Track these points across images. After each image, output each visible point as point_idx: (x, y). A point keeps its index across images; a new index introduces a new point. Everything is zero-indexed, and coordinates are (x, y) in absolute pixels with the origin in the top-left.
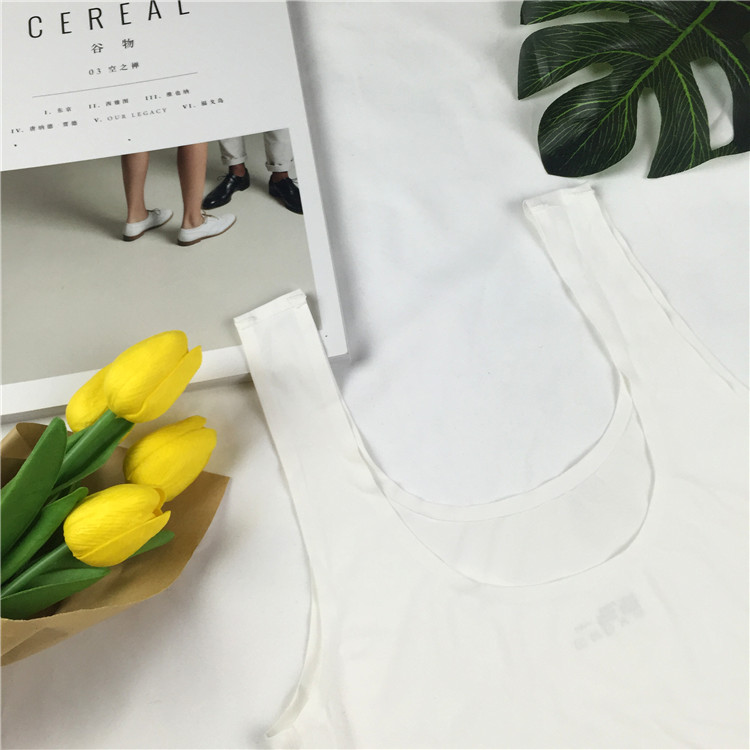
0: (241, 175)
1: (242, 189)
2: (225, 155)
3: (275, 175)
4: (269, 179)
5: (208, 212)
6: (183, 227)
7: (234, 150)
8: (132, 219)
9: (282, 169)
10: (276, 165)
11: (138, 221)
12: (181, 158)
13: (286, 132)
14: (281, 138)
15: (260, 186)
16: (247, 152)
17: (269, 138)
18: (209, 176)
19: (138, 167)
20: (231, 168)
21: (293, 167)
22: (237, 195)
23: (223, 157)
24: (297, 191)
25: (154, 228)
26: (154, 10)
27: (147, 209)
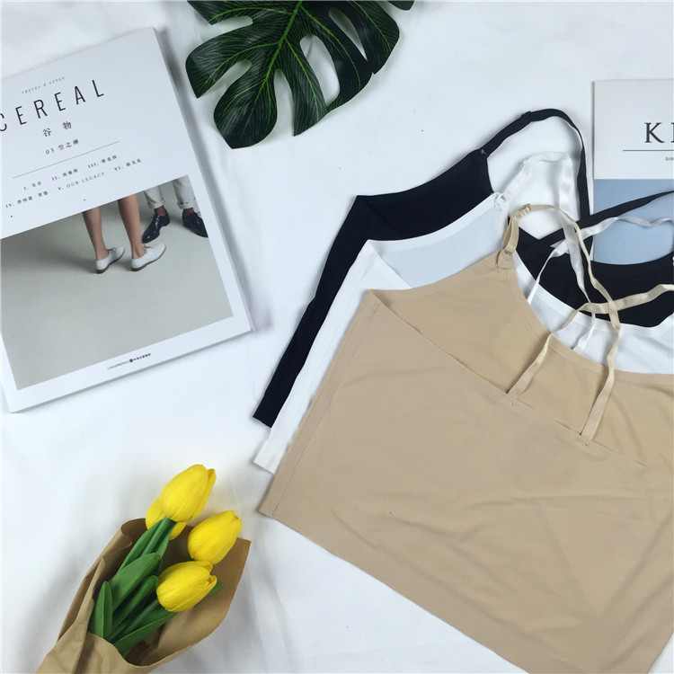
0: (163, 215)
1: (166, 225)
2: (150, 201)
3: (186, 211)
4: (181, 215)
5: (147, 245)
6: (133, 258)
7: (154, 196)
8: (99, 256)
9: (188, 206)
10: (185, 204)
11: (103, 258)
12: (121, 207)
13: (186, 177)
14: (184, 184)
15: (177, 221)
16: (164, 196)
17: (176, 184)
18: (142, 219)
19: (95, 218)
20: (156, 210)
21: (196, 204)
22: (163, 230)
23: (149, 203)
24: (201, 220)
25: (114, 262)
26: (79, 97)
27: (108, 248)
